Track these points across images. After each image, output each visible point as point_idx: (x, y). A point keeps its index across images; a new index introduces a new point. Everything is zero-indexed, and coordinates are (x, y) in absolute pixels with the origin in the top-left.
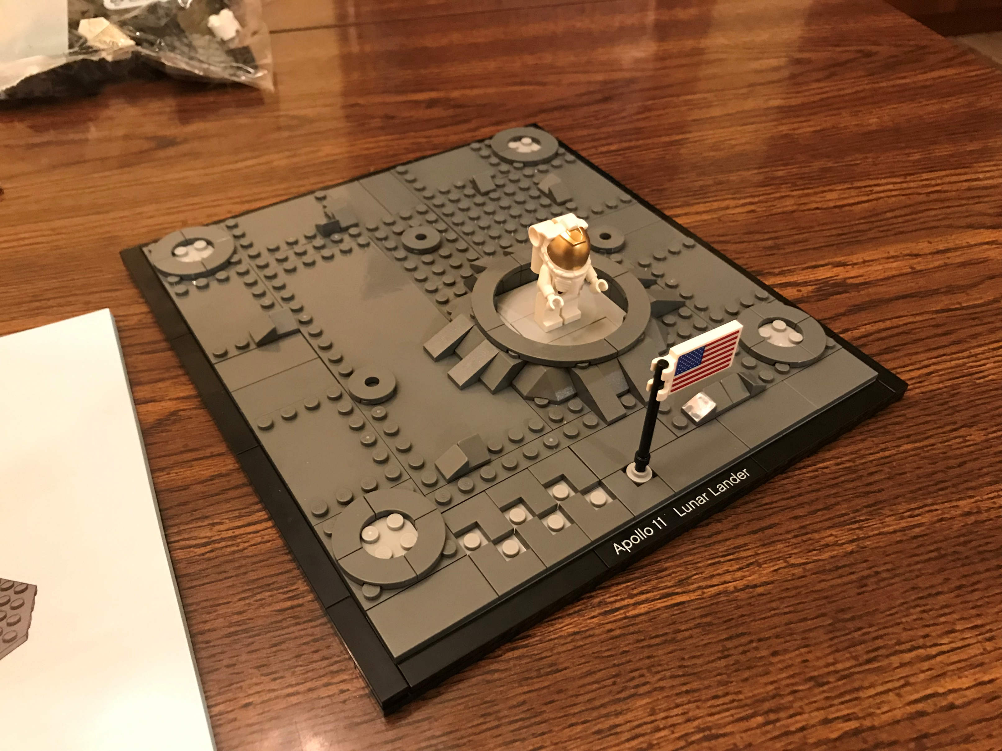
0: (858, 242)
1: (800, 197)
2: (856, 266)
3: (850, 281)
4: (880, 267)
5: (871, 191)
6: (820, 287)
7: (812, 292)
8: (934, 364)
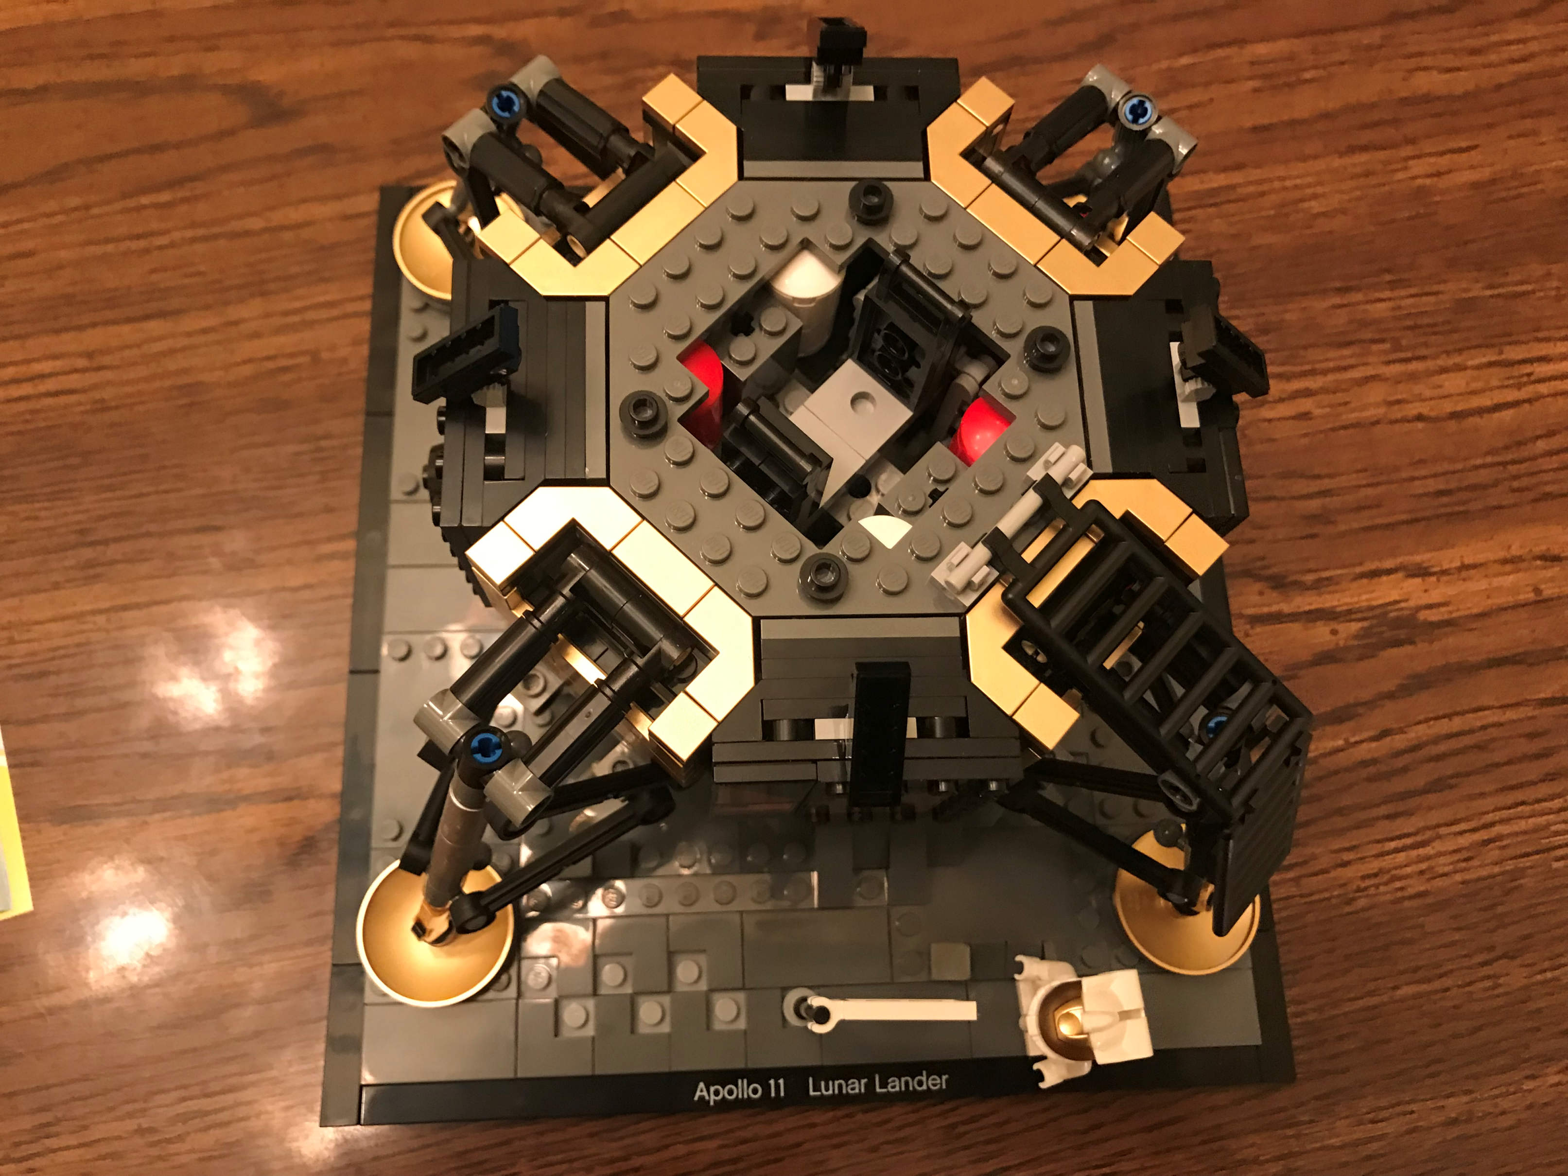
0: (1465, 516)
1: (1398, 381)
2: (1444, 578)
3: (1423, 615)
4: (1483, 585)
5: (1529, 375)
6: (1371, 627)
7: (1356, 637)
8: (1502, 821)
